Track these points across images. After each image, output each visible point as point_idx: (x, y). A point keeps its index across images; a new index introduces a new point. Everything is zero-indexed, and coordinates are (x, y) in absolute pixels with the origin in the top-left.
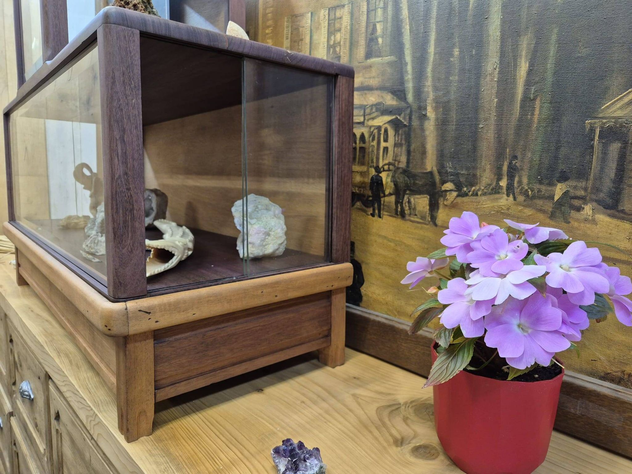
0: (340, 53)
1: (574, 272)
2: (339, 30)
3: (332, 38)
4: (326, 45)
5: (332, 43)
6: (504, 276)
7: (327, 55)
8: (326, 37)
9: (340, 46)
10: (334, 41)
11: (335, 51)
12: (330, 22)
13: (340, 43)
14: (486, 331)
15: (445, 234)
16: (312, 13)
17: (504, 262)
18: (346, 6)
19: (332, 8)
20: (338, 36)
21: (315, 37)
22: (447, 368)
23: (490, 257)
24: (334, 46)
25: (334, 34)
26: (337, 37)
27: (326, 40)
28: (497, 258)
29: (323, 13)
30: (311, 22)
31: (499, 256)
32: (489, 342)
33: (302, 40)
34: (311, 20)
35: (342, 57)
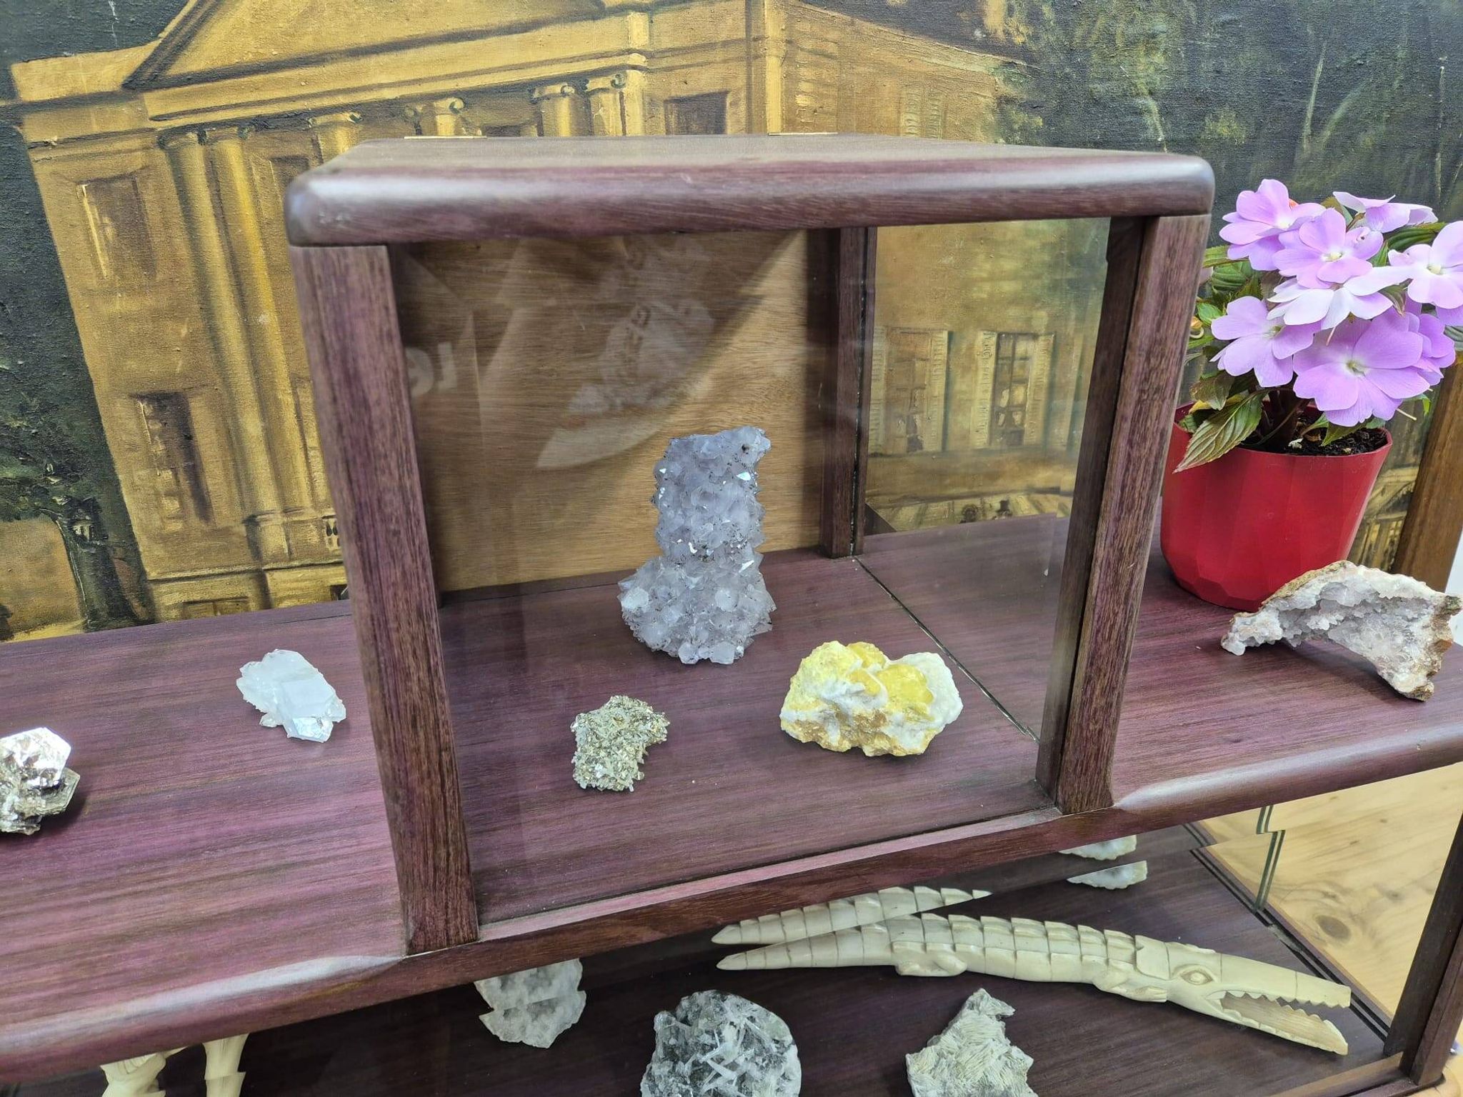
0: (1022, 424)
1: (1448, 275)
2: (1023, 381)
3: (1006, 393)
4: (988, 406)
5: (1003, 402)
6: (1337, 286)
7: (991, 426)
8: (990, 389)
9: (1024, 412)
10: (1009, 402)
11: (1009, 420)
12: (1000, 362)
13: (1022, 406)
14: (1295, 376)
15: (1227, 223)
16: (951, 335)
17: (1338, 264)
18: (1042, 338)
19: (1008, 334)
20: (1019, 394)
21: (960, 386)
22: (1216, 440)
23: (1312, 257)
24: (1009, 410)
25: (1010, 388)
26: (1016, 393)
27: (989, 395)
28: (1324, 258)
29: (983, 341)
30: (949, 353)
31: (1329, 255)
32: (1300, 391)
33: (922, 388)
34: (949, 349)
35: (1027, 432)
